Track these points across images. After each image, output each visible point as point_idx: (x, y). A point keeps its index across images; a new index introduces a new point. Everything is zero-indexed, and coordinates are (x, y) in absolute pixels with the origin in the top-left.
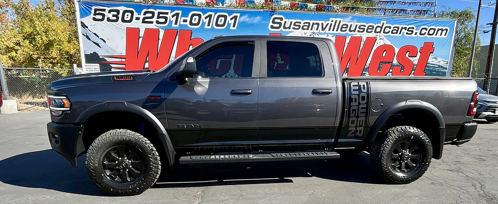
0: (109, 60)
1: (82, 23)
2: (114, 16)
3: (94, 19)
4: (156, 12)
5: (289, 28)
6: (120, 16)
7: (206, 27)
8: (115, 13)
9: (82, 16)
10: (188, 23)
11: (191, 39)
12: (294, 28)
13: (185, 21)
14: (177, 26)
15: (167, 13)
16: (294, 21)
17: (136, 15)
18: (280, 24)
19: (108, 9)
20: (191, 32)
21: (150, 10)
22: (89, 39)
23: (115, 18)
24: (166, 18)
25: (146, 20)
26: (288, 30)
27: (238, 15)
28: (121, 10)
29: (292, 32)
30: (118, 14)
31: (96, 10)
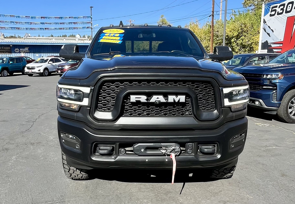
0: (273, 46)
1: (264, 20)
2: (281, 9)
3: (271, 15)
6: (285, 9)
9: (265, 15)
19: (278, 5)
22: (265, 31)
28: (286, 3)
30: (284, 7)
31: (273, 8)
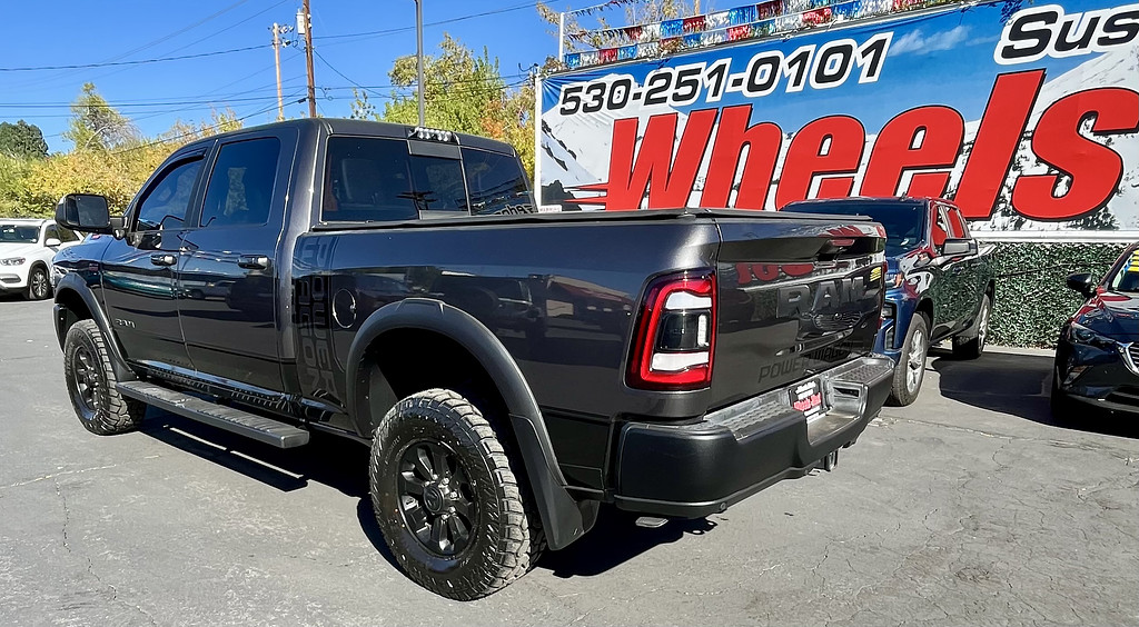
0: (578, 195)
1: (544, 122)
2: (595, 98)
3: (564, 112)
4: (675, 73)
5: (1084, 43)
6: (606, 97)
7: (790, 88)
8: (598, 92)
9: (545, 110)
10: (743, 88)
11: (747, 129)
12: (1103, 41)
13: (737, 82)
14: (718, 98)
15: (698, 71)
16: (1105, 15)
17: (634, 89)
18: (1044, 36)
19: (586, 85)
20: (749, 108)
21: (663, 71)
22: (552, 155)
23: (596, 103)
24: (694, 83)
25: (653, 97)
26: (1075, 52)
27: (888, 36)
28: (608, 82)
29: (1094, 55)
30: (603, 93)
31: (567, 91)
